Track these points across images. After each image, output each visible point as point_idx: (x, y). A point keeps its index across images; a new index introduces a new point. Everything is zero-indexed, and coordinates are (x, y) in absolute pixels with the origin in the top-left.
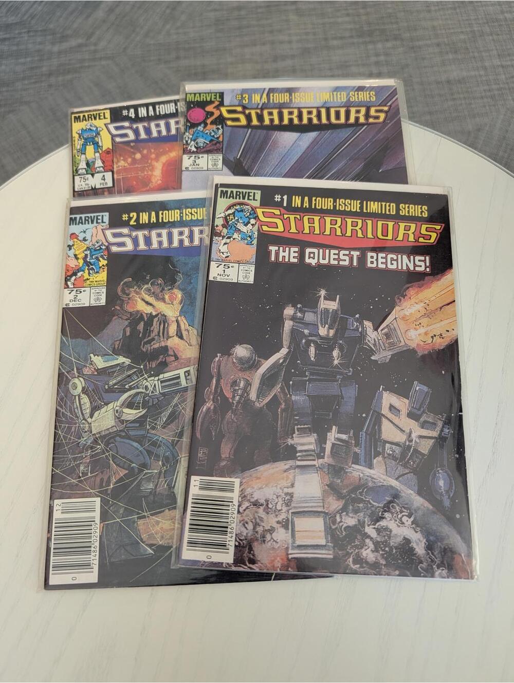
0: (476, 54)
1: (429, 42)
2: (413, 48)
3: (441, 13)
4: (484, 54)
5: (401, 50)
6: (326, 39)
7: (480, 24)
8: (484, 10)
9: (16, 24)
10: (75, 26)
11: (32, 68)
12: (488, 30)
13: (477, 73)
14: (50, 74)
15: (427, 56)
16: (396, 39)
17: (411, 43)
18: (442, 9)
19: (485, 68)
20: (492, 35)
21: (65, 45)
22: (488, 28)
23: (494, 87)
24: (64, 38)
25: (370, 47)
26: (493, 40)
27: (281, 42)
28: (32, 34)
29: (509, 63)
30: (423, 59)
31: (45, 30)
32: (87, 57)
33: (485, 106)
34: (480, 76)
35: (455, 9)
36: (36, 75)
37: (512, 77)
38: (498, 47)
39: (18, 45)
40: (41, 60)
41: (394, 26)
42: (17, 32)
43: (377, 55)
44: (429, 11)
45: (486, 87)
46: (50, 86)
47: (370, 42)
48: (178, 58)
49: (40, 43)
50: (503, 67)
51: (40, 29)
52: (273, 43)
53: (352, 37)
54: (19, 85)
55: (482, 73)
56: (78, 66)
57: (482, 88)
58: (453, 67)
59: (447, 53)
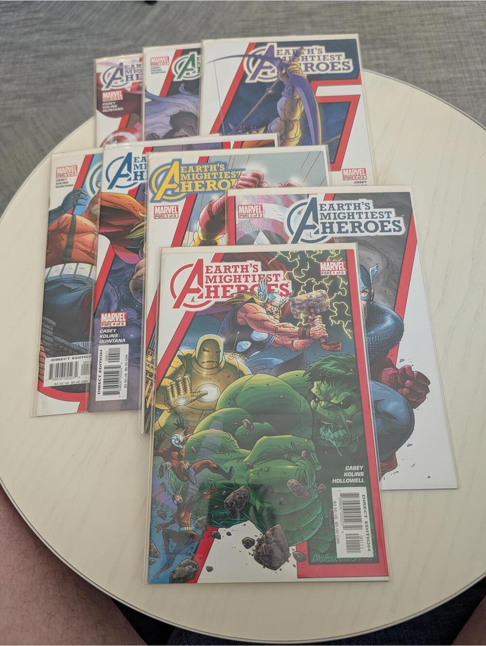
0: (462, 60)
1: (422, 50)
2: (408, 54)
3: (434, 26)
4: (469, 60)
5: (398, 55)
7: (466, 36)
8: (470, 25)
9: (78, 28)
10: (126, 31)
12: (473, 41)
13: (462, 75)
15: (420, 61)
16: (394, 47)
17: (406, 50)
18: (434, 23)
19: (469, 72)
20: (476, 45)
22: (473, 39)
23: (477, 87)
24: (116, 40)
25: (372, 52)
26: (477, 49)
28: (90, 37)
30: (417, 63)
31: (101, 34)
33: (468, 102)
34: (465, 77)
35: (445, 23)
38: (481, 55)
39: (78, 45)
41: (393, 36)
42: (78, 35)
43: (378, 59)
44: (423, 25)
45: (470, 87)
47: (372, 49)
49: (97, 44)
51: (97, 33)
54: (78, 77)
55: (467, 75)
57: (466, 87)
58: (442, 70)
59: (437, 58)
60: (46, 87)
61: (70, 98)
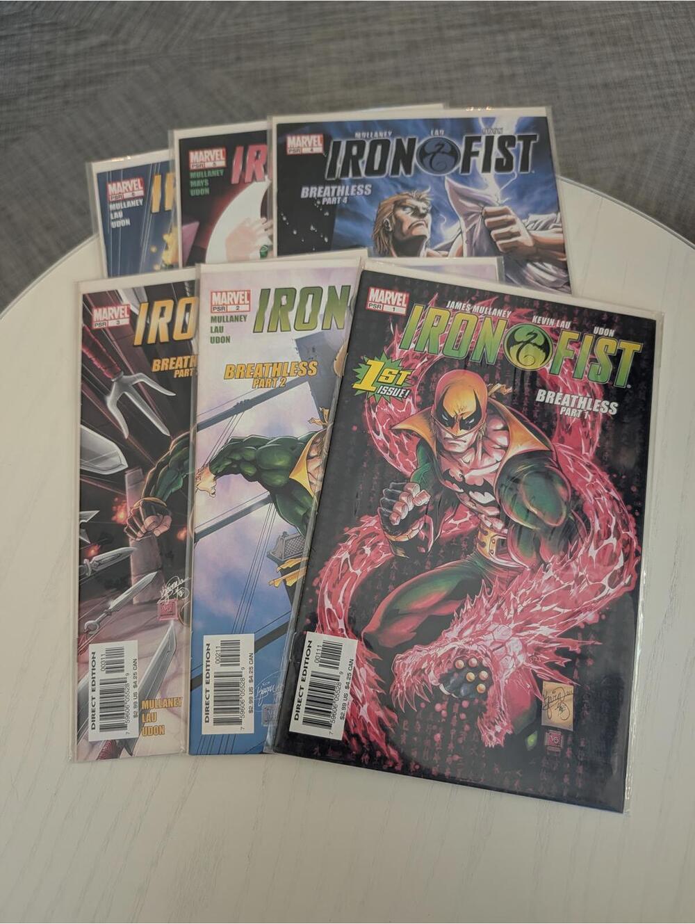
1: (579, 30)
2: (557, 38)
4: (653, 46)
5: (541, 41)
6: (439, 28)
9: (14, 15)
11: (40, 78)
12: (659, 12)
13: (644, 72)
14: (65, 86)
15: (577, 50)
16: (534, 27)
17: (554, 32)
19: (655, 65)
20: (663, 19)
21: (83, 44)
23: (667, 91)
24: (81, 34)
25: (500, 38)
27: (379, 34)
28: (36, 29)
29: (687, 57)
30: (571, 54)
31: (55, 24)
32: (114, 60)
33: (654, 119)
34: (648, 76)
36: (46, 88)
37: (691, 77)
38: (672, 36)
39: (18, 45)
40: (51, 66)
42: (16, 26)
45: (657, 92)
46: (67, 102)
47: (499, 31)
48: (238, 59)
49: (50, 42)
50: (678, 62)
51: (47, 22)
52: (367, 35)
53: (474, 25)
54: (23, 102)
55: (651, 72)
56: (103, 72)
57: (651, 94)
58: (612, 65)
59: (603, 45)
61: (14, 140)
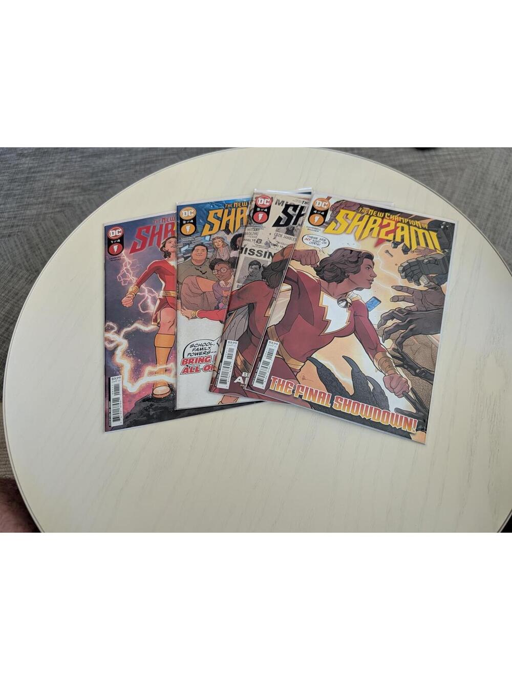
11: (124, 161)
14: (136, 164)
32: (161, 154)
36: (127, 165)
45: (426, 169)
54: (115, 171)
55: (423, 160)
56: (154, 159)
57: (423, 169)
58: (403, 157)
60: (90, 180)
61: (109, 188)
